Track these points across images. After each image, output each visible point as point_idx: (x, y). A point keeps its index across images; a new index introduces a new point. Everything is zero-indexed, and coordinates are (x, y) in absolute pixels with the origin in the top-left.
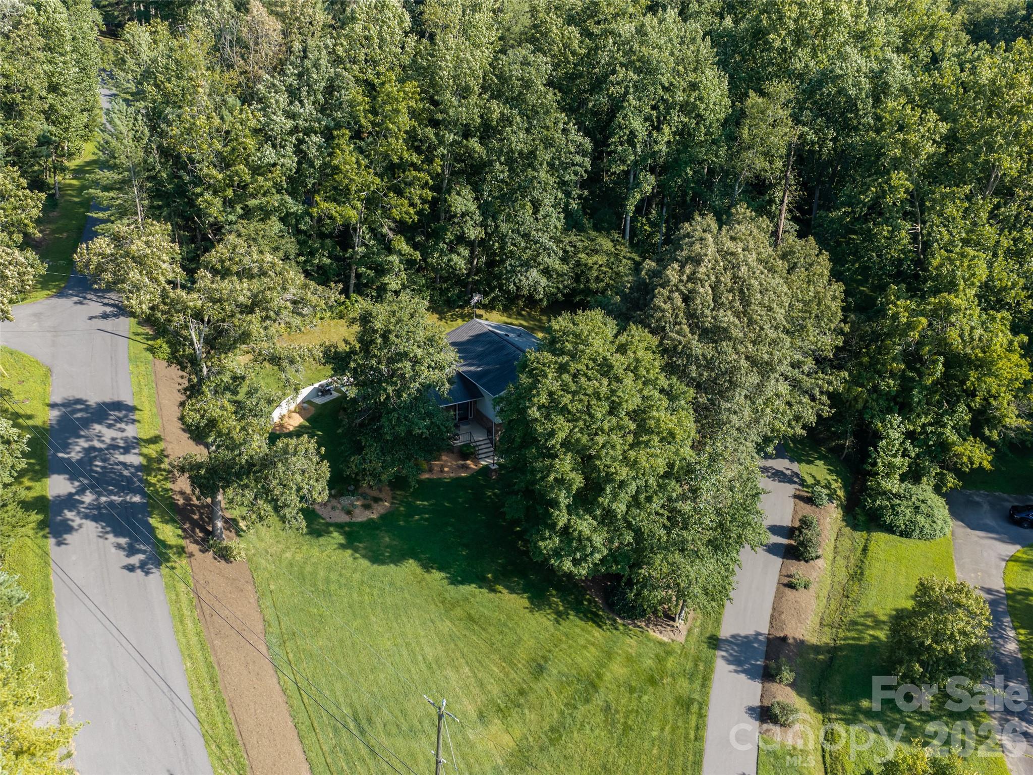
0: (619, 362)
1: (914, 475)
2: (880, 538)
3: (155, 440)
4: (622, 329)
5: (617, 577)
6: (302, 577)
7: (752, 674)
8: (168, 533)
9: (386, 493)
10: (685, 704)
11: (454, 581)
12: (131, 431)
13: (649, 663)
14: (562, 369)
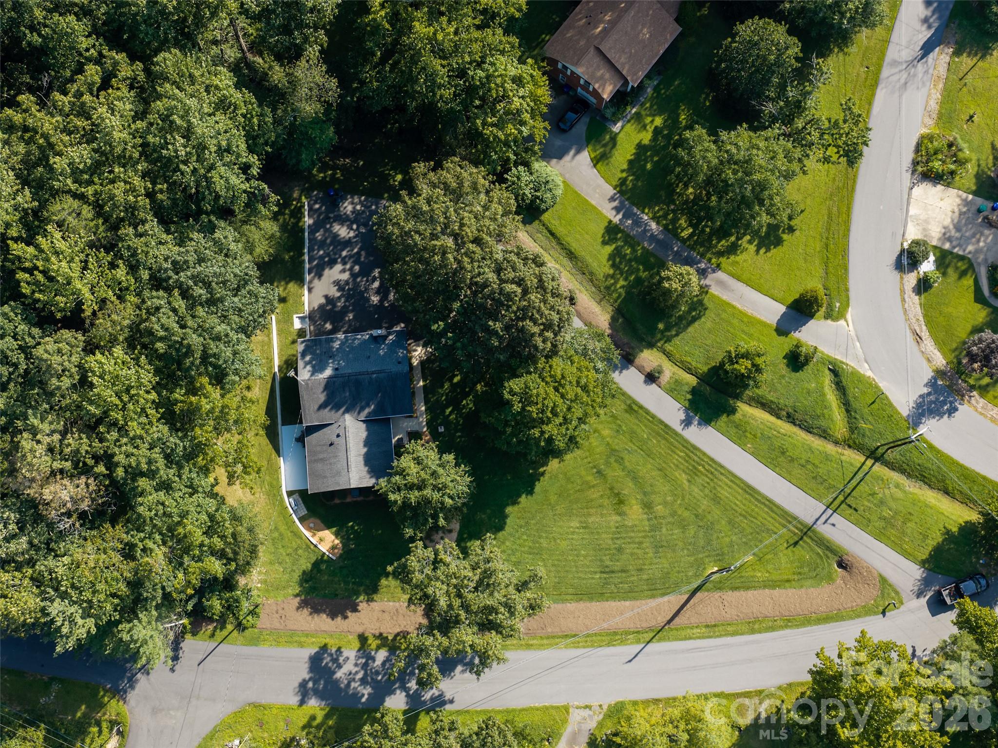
2: (546, 217)
3: (363, 639)
12: (350, 653)
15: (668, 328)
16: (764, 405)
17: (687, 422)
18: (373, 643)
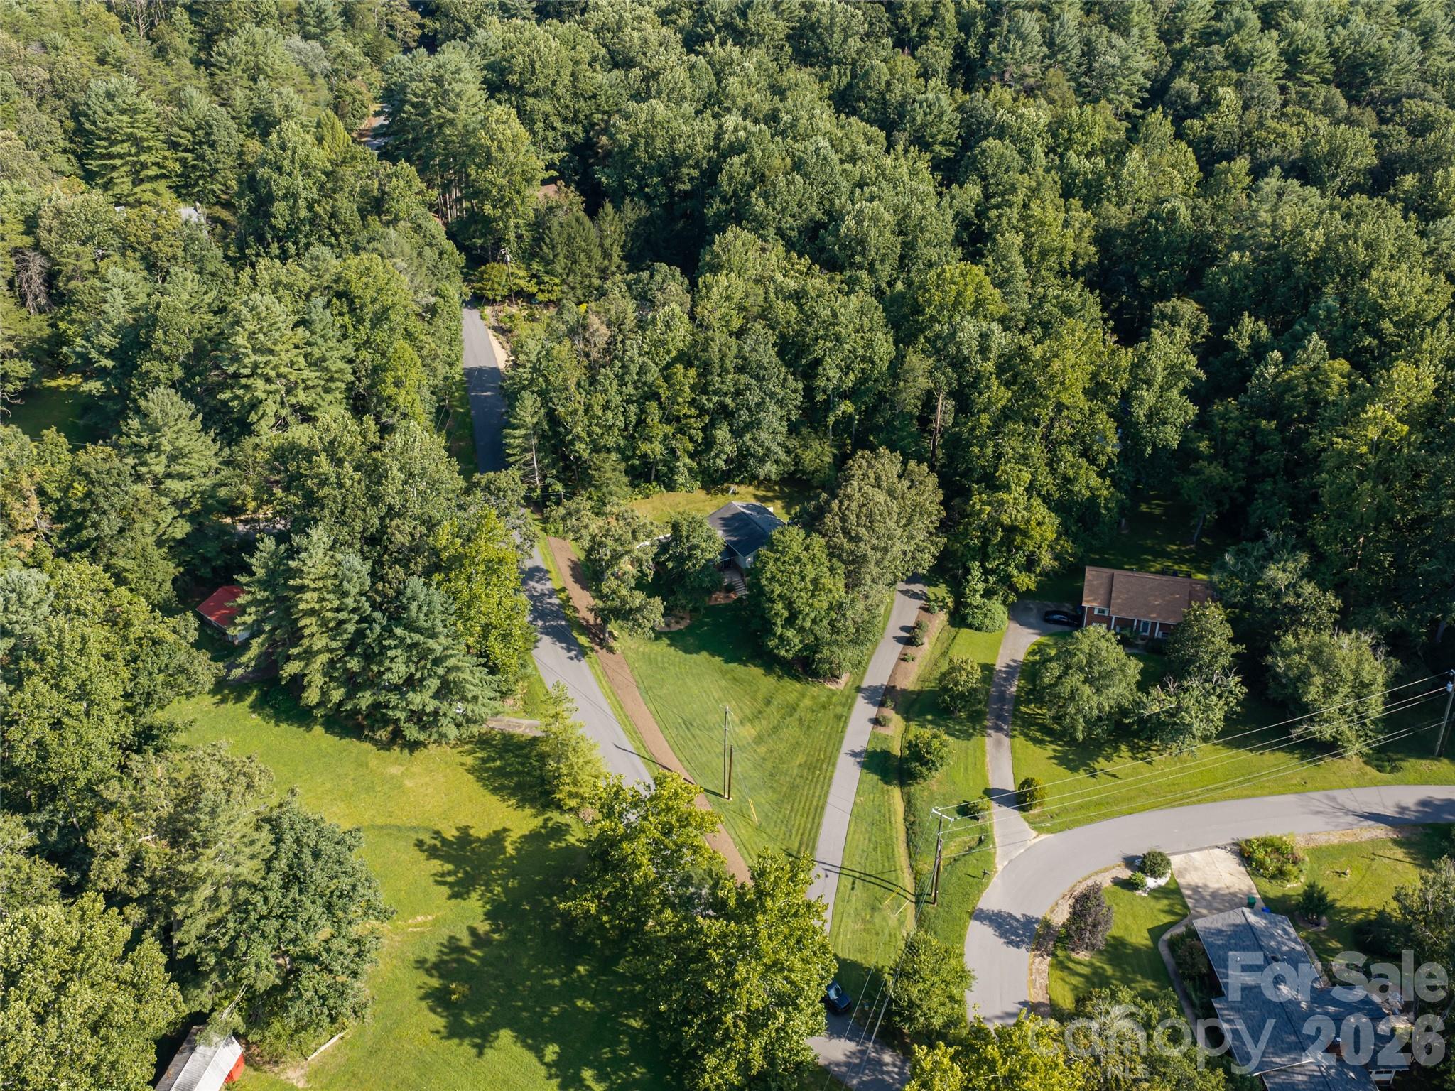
0: (805, 556)
1: (988, 594)
2: (965, 631)
3: (563, 590)
4: (808, 536)
5: (807, 658)
6: (650, 662)
7: (874, 704)
8: (583, 640)
9: (687, 615)
10: (839, 717)
11: (727, 662)
12: (549, 585)
13: (823, 699)
14: (777, 560)
15: (930, 722)
16: (909, 804)
17: (854, 754)
18: (563, 595)
